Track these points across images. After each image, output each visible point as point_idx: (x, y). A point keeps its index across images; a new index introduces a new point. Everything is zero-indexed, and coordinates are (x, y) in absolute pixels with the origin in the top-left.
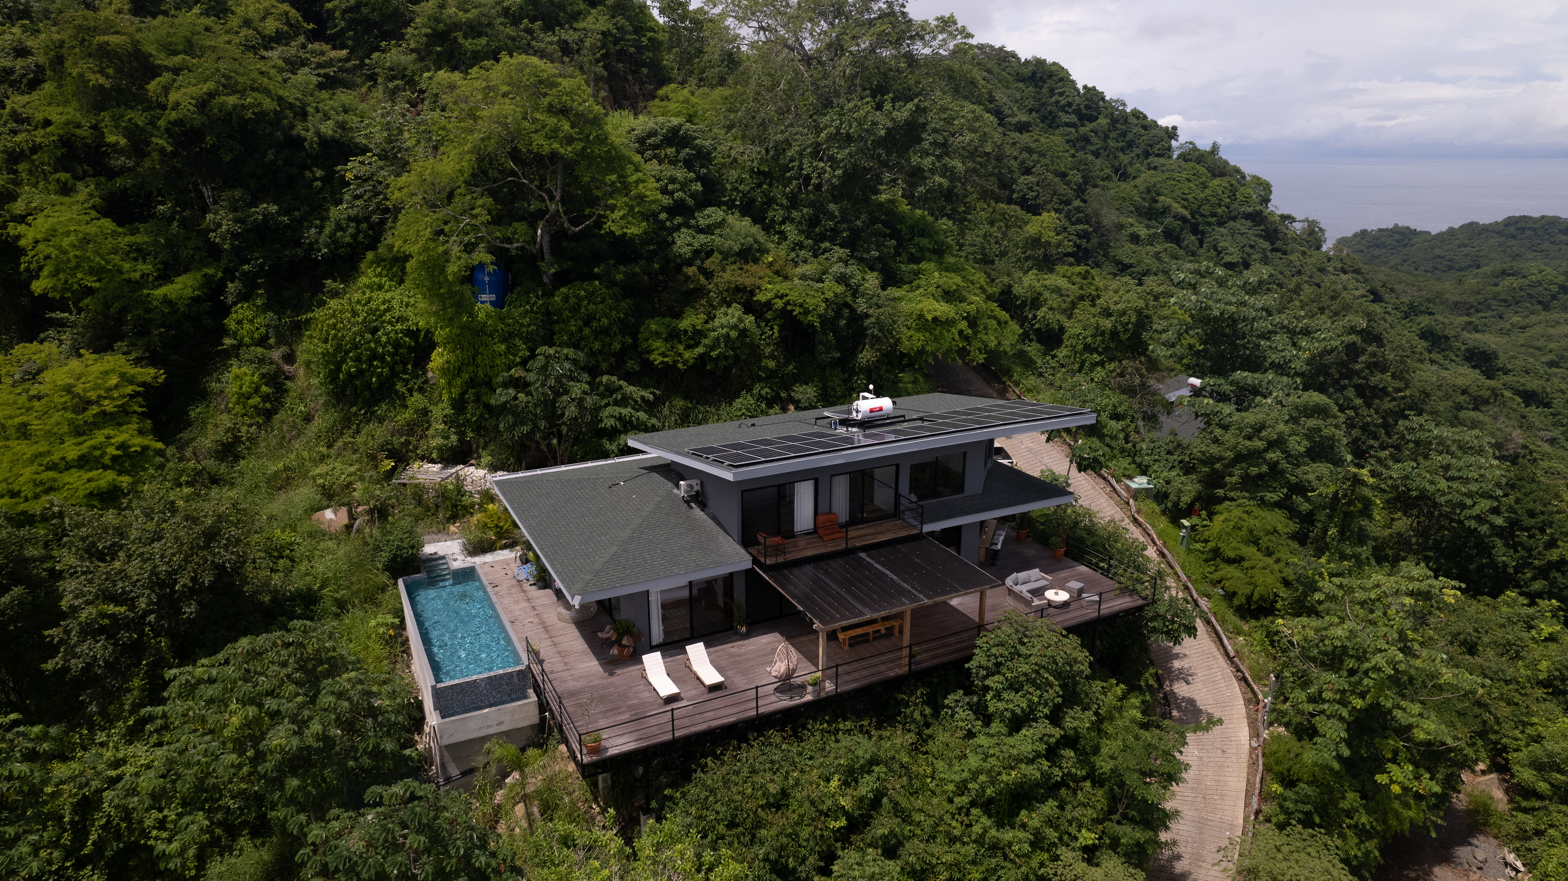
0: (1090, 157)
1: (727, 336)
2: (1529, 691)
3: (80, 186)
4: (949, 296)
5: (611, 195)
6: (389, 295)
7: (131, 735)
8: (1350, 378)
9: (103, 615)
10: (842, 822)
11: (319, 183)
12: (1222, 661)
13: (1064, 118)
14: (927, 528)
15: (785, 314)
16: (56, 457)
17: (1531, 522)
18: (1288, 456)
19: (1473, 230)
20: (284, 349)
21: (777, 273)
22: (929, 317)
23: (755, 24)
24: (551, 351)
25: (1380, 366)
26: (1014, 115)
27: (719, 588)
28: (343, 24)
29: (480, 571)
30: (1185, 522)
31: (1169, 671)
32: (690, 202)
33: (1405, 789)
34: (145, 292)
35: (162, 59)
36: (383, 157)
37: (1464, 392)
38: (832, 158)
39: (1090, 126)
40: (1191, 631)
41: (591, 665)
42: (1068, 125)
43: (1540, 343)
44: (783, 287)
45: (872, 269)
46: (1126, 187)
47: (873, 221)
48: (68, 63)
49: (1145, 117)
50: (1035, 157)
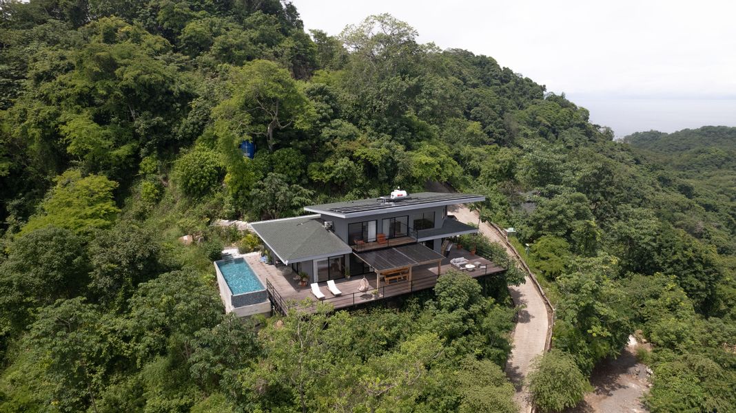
0: (506, 99)
1: (343, 169)
2: (662, 310)
3: (84, 110)
4: (432, 154)
5: (297, 114)
6: (208, 153)
7: (117, 314)
8: (598, 188)
9: (109, 267)
10: (385, 343)
11: (178, 109)
12: (539, 297)
13: (495, 81)
14: (419, 240)
15: (366, 161)
16: (83, 214)
17: (667, 245)
18: (567, 217)
19: (687, 133)
20: (164, 175)
21: (363, 145)
22: (424, 163)
23: (354, 46)
24: (274, 175)
25: (610, 184)
26: (471, 80)
27: (339, 263)
28: (184, 44)
29: (246, 259)
30: (527, 245)
31: (518, 301)
32: (329, 117)
33: (599, 335)
34: (110, 152)
35: (120, 61)
36: (206, 98)
37: (676, 204)
38: (385, 100)
39: (506, 85)
40: (524, 281)
41: (291, 289)
42: (496, 84)
43: (715, 184)
44: (365, 150)
45: (401, 144)
46: (523, 112)
47: (402, 125)
48: (84, 63)
49: (531, 81)
50: (480, 99)
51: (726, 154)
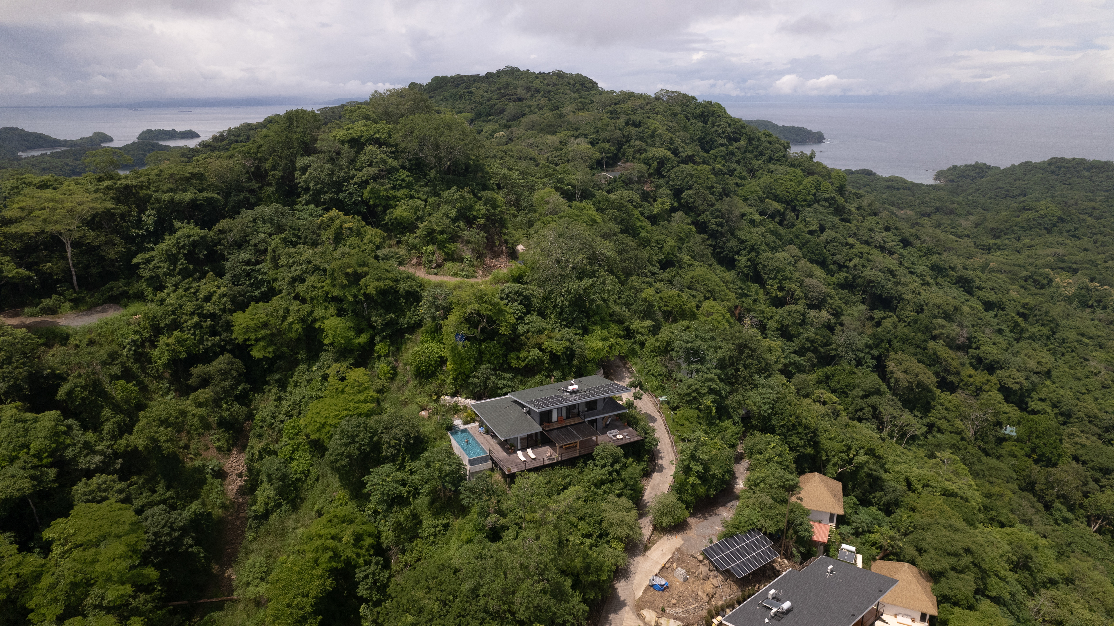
1: (534, 358)
6: (432, 344)
12: (673, 454)
14: (587, 419)
19: (1027, 167)
20: (395, 358)
21: (549, 338)
22: (596, 347)
24: (485, 367)
27: (534, 435)
29: (468, 429)
30: (672, 412)
32: (522, 315)
34: (353, 341)
39: (736, 145)
41: (505, 454)
42: (722, 145)
44: (551, 342)
45: (579, 329)
46: (754, 184)
51: (1060, 212)
